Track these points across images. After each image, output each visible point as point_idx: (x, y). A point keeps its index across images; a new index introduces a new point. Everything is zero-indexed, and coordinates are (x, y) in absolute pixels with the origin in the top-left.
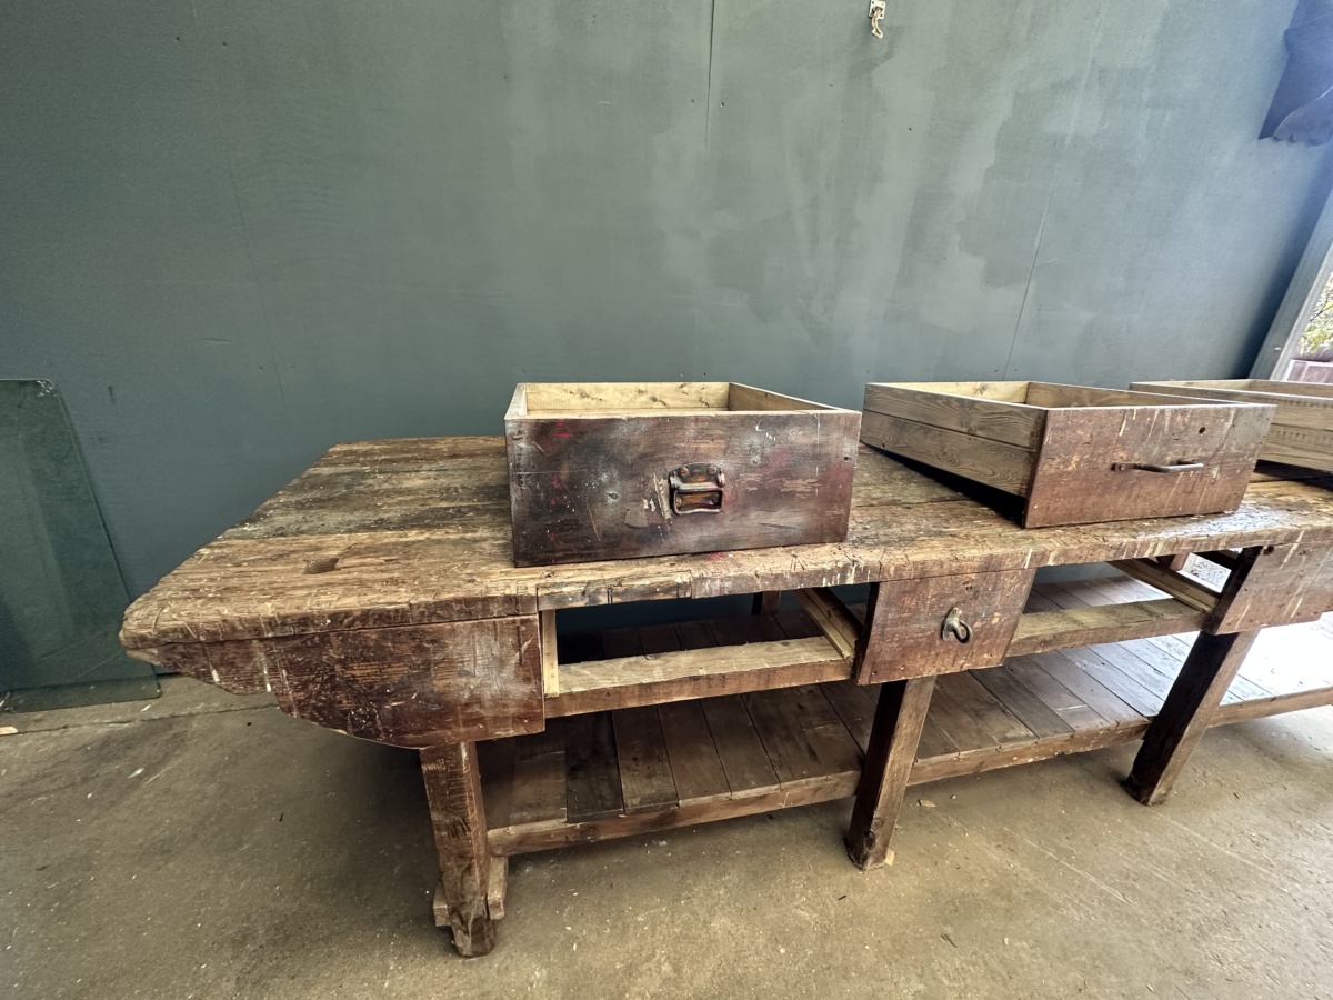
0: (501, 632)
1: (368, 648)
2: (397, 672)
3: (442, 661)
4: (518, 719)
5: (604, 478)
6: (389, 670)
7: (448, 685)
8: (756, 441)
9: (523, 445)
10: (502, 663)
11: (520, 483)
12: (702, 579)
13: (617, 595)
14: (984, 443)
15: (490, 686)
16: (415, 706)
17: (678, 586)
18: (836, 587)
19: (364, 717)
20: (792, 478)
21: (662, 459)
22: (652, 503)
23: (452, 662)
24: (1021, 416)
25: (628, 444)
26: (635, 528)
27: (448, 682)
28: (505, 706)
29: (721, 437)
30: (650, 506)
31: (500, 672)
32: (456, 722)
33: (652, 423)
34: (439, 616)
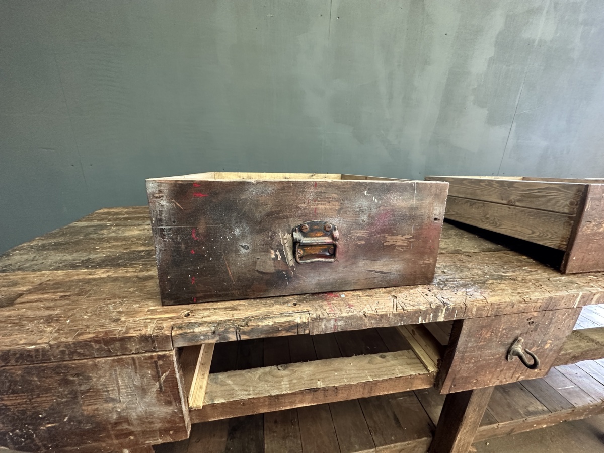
0: (140, 366)
1: (16, 383)
2: (46, 402)
3: (88, 391)
4: (164, 432)
5: (237, 232)
6: (39, 399)
7: (97, 409)
8: (364, 203)
9: (163, 202)
10: (144, 391)
11: (163, 236)
12: (318, 319)
13: (245, 333)
14: (522, 211)
15: (136, 408)
16: (68, 427)
17: (298, 325)
18: (429, 324)
19: (21, 437)
20: (393, 234)
21: (286, 217)
22: (278, 253)
23: (98, 391)
24: (560, 191)
25: (256, 204)
26: (264, 273)
27: (96, 407)
28: (151, 423)
29: (336, 200)
30: (276, 255)
31: (143, 398)
32: (109, 437)
33: (277, 187)
34: (79, 354)
